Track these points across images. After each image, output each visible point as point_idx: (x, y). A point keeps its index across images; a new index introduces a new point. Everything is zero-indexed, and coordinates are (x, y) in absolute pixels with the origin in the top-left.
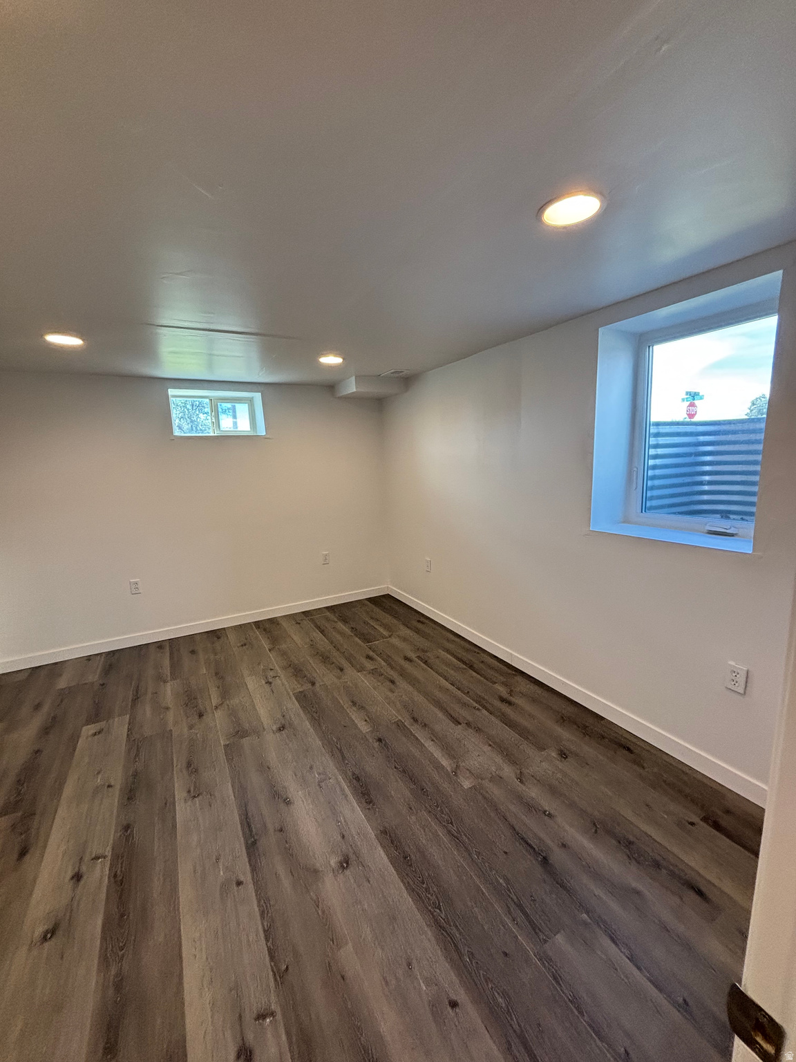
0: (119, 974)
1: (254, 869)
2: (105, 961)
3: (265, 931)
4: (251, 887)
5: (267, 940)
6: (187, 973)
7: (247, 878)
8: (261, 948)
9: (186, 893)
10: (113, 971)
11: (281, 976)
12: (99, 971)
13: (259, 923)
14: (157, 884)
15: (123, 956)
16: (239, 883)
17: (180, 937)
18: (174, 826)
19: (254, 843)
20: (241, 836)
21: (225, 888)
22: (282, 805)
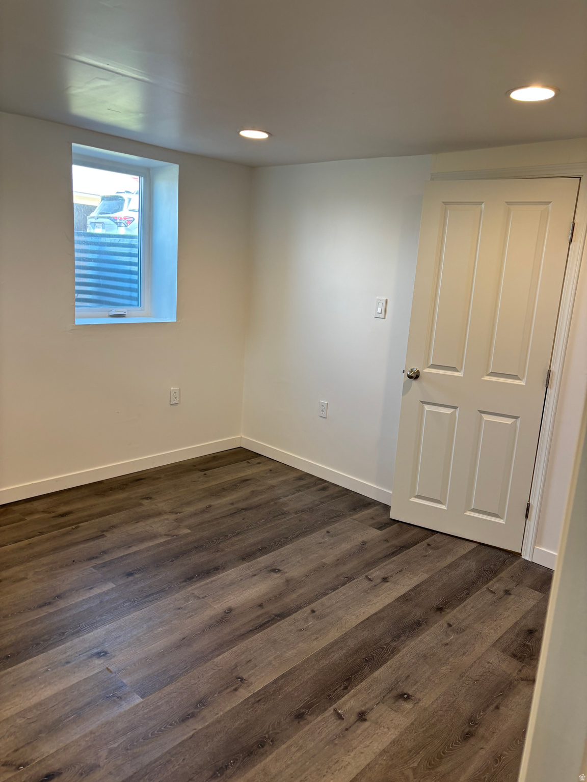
0: (393, 640)
1: (299, 608)
2: (394, 651)
3: (334, 591)
4: (313, 605)
5: (338, 588)
6: (373, 611)
7: (308, 609)
8: (342, 589)
9: (334, 635)
10: (394, 644)
11: (350, 579)
12: (399, 651)
13: (331, 594)
14: (336, 656)
15: (385, 645)
16: (313, 611)
17: (359, 624)
18: (283, 676)
19: (277, 616)
20: (275, 625)
21: (319, 618)
22: (233, 613)
